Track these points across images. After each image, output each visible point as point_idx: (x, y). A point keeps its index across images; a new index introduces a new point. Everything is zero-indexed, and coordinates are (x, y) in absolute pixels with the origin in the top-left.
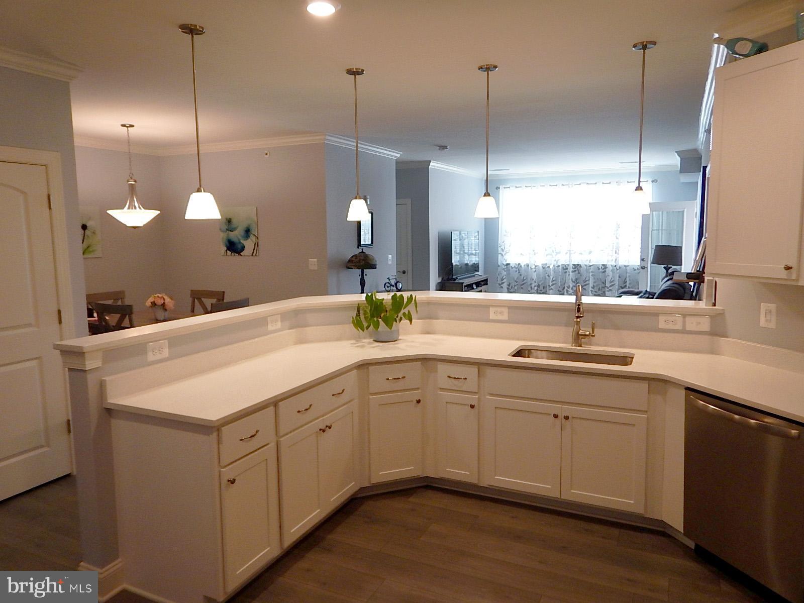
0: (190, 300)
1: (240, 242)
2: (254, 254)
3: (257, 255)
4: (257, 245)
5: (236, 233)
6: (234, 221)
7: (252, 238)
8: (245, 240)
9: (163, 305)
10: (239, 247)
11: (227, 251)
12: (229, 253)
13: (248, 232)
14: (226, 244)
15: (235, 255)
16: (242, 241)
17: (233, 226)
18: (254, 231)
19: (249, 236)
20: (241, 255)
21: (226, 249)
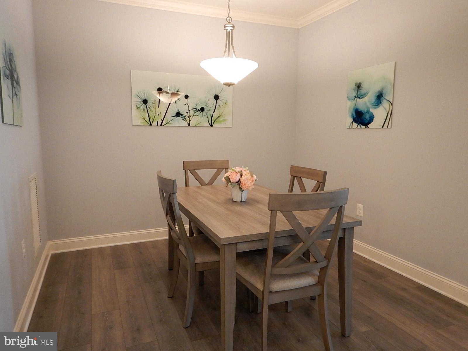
0: (289, 178)
1: (368, 112)
2: (385, 126)
3: (389, 127)
4: (390, 115)
5: (366, 99)
6: (364, 86)
7: (385, 104)
8: (375, 108)
9: (239, 182)
10: (367, 117)
11: (353, 122)
12: (355, 125)
13: (380, 97)
14: (352, 115)
15: (361, 128)
16: (372, 110)
17: (363, 92)
18: (388, 96)
19: (381, 103)
20: (368, 127)
21: (352, 120)
